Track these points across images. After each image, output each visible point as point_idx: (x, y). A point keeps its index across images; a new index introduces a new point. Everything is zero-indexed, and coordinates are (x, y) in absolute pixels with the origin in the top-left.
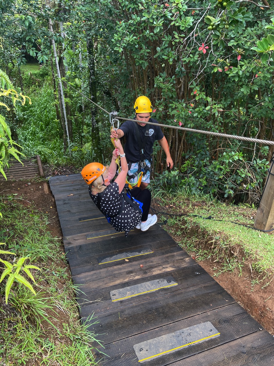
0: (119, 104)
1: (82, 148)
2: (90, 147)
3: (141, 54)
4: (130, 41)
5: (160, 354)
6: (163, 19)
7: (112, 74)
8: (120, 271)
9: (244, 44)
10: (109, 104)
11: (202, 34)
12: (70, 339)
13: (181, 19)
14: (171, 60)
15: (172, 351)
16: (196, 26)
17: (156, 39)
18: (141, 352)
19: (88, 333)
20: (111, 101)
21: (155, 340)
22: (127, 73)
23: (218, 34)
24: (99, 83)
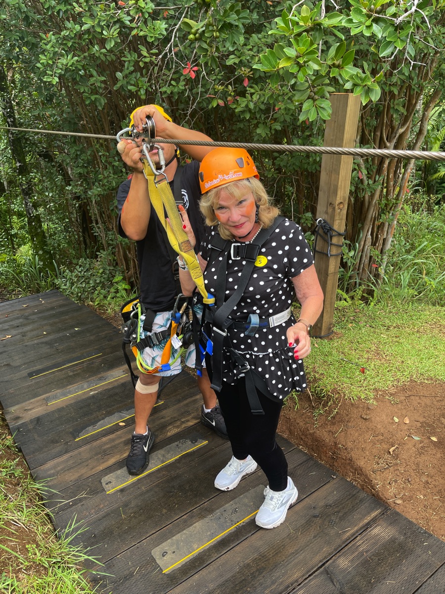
0: (70, 172)
1: (14, 255)
2: (31, 252)
3: (91, 85)
4: (69, 65)
5: (195, 553)
6: (117, 26)
7: (48, 123)
8: (113, 444)
9: (250, 61)
10: (52, 173)
11: (185, 48)
12: (43, 566)
13: (147, 26)
14: (142, 92)
15: (212, 542)
16: (173, 36)
17: (112, 60)
18: (165, 558)
19: (71, 549)
20: (55, 169)
21: (184, 534)
22: (73, 119)
23: (205, 46)
24: (27, 139)
